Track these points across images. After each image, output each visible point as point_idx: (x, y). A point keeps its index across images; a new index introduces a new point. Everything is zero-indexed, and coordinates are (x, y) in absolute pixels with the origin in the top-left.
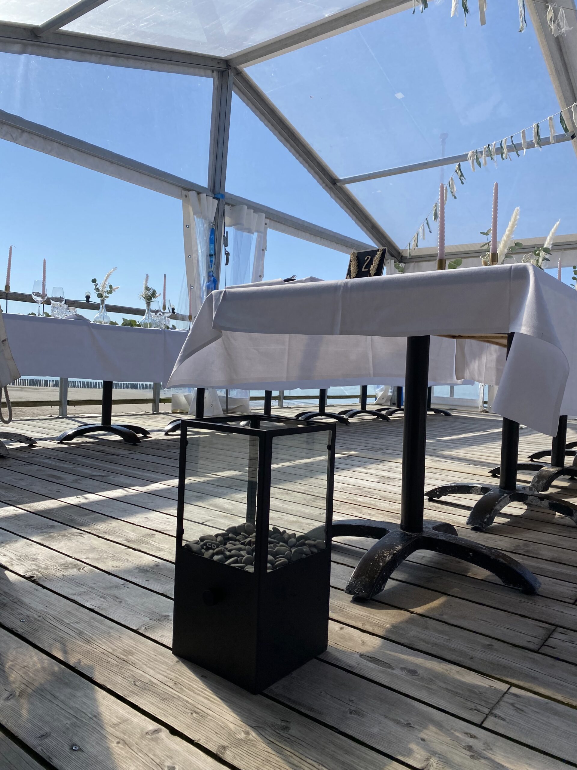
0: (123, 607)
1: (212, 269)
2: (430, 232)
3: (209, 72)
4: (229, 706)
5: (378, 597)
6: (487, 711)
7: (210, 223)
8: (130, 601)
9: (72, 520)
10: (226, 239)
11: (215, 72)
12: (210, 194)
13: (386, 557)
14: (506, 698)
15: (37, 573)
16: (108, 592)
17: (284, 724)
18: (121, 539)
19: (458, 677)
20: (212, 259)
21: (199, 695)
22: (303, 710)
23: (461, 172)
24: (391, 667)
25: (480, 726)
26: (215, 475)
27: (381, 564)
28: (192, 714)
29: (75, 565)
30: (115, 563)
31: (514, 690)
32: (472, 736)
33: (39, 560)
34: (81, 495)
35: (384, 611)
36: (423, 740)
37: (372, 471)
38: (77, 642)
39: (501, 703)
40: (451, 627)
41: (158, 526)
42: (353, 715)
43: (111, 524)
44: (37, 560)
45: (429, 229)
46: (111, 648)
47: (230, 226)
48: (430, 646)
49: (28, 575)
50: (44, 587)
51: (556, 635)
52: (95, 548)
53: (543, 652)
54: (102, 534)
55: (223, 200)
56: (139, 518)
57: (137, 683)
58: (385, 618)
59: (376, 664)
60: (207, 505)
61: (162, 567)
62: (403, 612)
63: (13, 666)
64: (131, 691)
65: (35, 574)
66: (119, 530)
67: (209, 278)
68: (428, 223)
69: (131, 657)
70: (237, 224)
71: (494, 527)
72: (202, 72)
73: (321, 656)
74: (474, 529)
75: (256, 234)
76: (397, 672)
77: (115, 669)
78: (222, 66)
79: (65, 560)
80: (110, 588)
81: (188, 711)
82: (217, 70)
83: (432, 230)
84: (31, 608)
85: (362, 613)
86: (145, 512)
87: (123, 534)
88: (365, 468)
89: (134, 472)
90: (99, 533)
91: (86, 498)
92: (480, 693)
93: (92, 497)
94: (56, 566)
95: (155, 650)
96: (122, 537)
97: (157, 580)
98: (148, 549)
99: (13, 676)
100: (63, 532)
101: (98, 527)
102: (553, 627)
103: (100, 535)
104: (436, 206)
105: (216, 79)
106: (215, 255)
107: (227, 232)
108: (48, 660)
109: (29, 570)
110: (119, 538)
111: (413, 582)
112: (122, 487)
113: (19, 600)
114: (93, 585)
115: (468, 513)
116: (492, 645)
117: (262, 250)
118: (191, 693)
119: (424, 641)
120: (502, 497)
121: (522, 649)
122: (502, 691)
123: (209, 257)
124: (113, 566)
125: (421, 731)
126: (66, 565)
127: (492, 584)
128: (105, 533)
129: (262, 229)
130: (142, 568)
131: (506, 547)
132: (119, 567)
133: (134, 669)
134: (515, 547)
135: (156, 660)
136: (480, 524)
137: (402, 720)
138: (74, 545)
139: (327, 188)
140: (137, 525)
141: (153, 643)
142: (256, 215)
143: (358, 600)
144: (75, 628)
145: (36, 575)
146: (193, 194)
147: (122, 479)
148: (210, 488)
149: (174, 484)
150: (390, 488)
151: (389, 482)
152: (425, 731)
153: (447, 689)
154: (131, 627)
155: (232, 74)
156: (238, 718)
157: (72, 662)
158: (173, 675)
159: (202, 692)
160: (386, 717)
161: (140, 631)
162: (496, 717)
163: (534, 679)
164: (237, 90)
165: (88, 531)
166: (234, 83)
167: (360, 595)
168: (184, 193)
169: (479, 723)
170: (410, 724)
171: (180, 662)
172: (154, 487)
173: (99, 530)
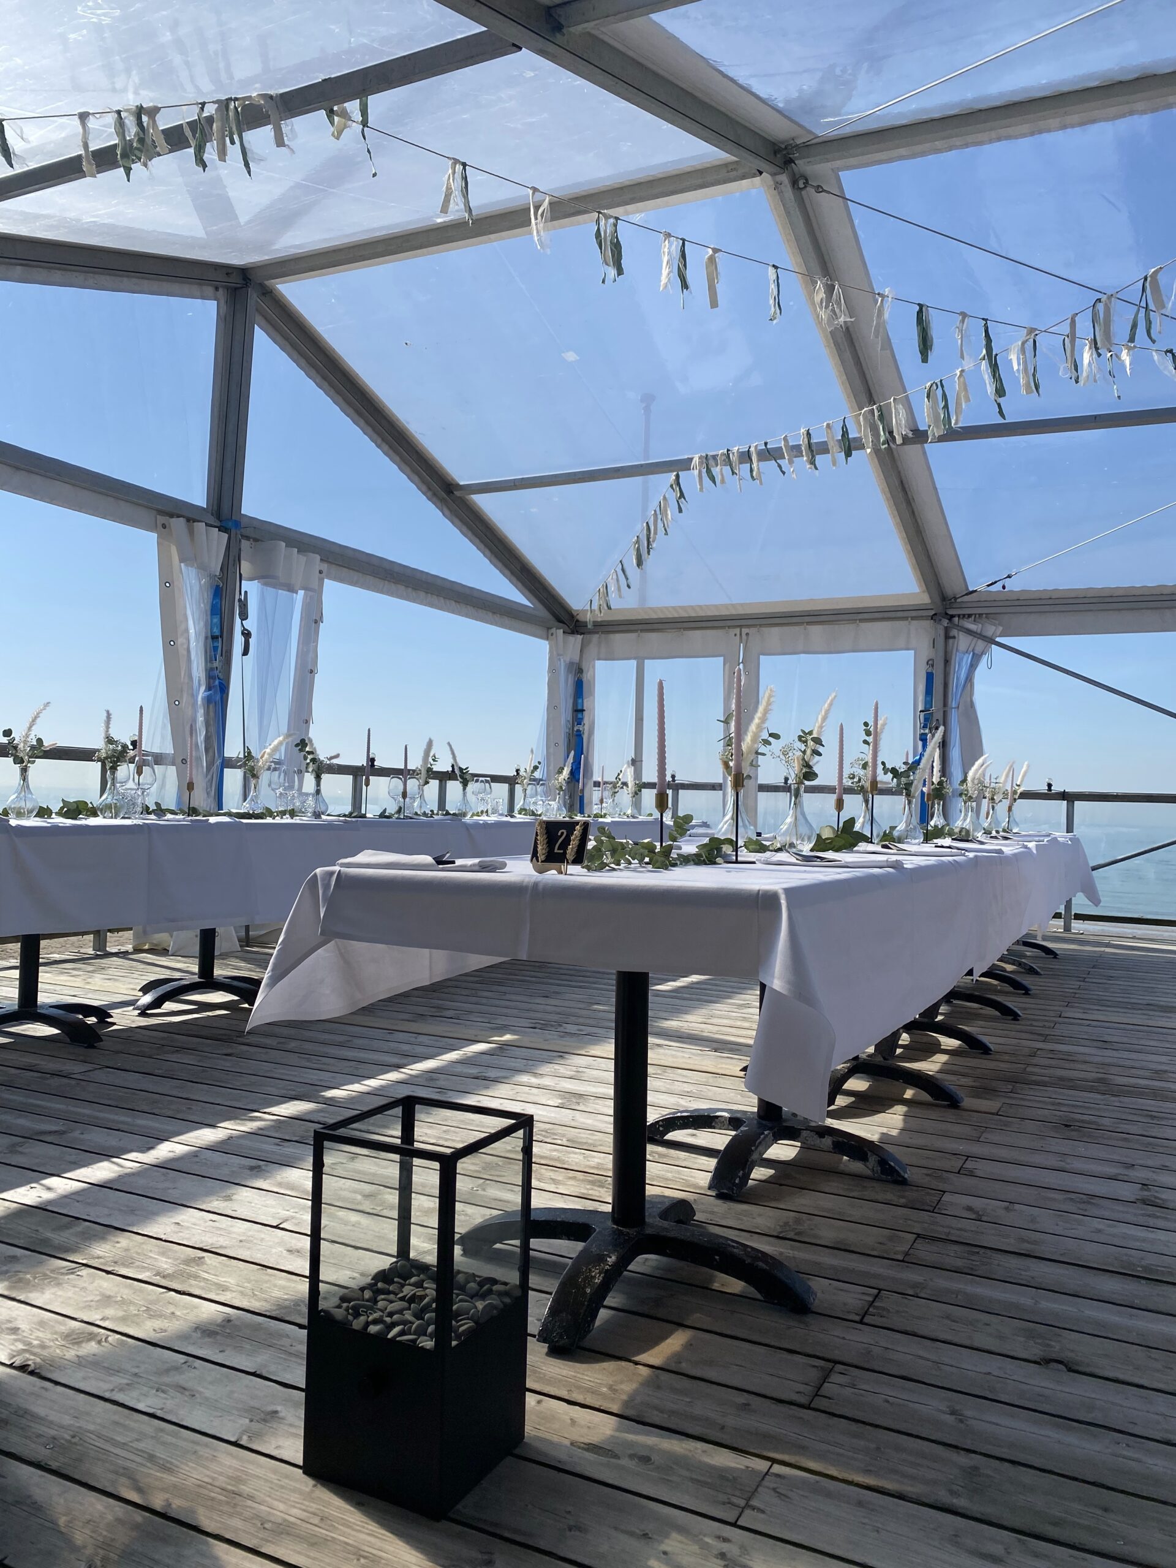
0: (200, 1404)
1: (216, 664)
2: (629, 587)
3: (209, 290)
4: (408, 1543)
5: (587, 1342)
6: (742, 1503)
7: (212, 576)
8: (208, 1393)
9: (46, 1241)
10: (244, 606)
11: (221, 290)
12: (212, 520)
13: (594, 1277)
14: (769, 1482)
15: (32, 1357)
16: (166, 1379)
17: (486, 1557)
18: (148, 1274)
19: (707, 1459)
20: (216, 644)
21: (360, 1531)
22: (507, 1534)
23: (680, 489)
24: (616, 1457)
25: (734, 1525)
26: (269, 1113)
27: (588, 1291)
28: (358, 1560)
29: (91, 1334)
30: (158, 1324)
31: (777, 1469)
32: (726, 1540)
33: (23, 1331)
34: (37, 1181)
35: (597, 1366)
36: (665, 1553)
37: (546, 1081)
38: (151, 1472)
39: (759, 1489)
40: (694, 1381)
41: (203, 1238)
42: (573, 1533)
43: (118, 1242)
44: (20, 1331)
45: (627, 579)
46: (208, 1476)
47: (251, 579)
48: (666, 1416)
49: (18, 1361)
50: (57, 1383)
51: (835, 1378)
52: (109, 1297)
53: (816, 1407)
54: (110, 1266)
55: (238, 532)
56: (163, 1226)
57: (266, 1526)
58: (600, 1377)
59: (595, 1453)
60: (274, 1185)
61: (238, 1323)
62: (623, 1363)
63: (70, 1522)
64: (262, 1539)
65: (28, 1360)
66: (138, 1253)
67: (212, 681)
68: (623, 570)
69: (243, 1487)
70: (266, 577)
71: (753, 1188)
72: (195, 289)
73: (517, 1451)
74: (720, 1196)
75: (301, 593)
76: (625, 1462)
77: (225, 1508)
78: (236, 279)
79: (68, 1327)
80: (167, 1371)
81: (350, 1556)
82: (223, 287)
83: (631, 581)
84: (51, 1422)
85: (565, 1372)
86: (169, 1211)
87: (148, 1261)
88: (535, 1075)
89: (116, 1117)
90: (105, 1264)
91: (49, 1189)
92: (735, 1479)
93: (60, 1185)
94: (57, 1340)
95: (275, 1472)
96: (148, 1269)
97: (239, 1349)
98: (203, 1288)
99: (79, 1538)
100: (39, 1270)
101: (99, 1252)
102: (830, 1365)
103: (109, 1269)
104: (638, 542)
105: (222, 302)
106: (222, 636)
107: (246, 592)
108: (120, 1507)
109: (15, 1354)
110: (144, 1272)
111: (634, 1309)
112: (107, 1155)
113: (26, 1411)
114: (136, 1370)
115: (712, 1163)
116: (748, 1405)
117: (313, 619)
118: (348, 1531)
119: (656, 1408)
120: (762, 1136)
121: (788, 1406)
122: (762, 1472)
123: (210, 640)
124: (154, 1330)
125: (662, 1542)
126: (75, 1337)
127: (747, 1300)
128: (116, 1262)
129: (315, 585)
130: (204, 1328)
131: (769, 1228)
132: (165, 1331)
133: (256, 1505)
134: (781, 1226)
135: (282, 1487)
136: (729, 1189)
137: (638, 1531)
138: (70, 1294)
139: (434, 499)
140: (166, 1241)
141: (268, 1460)
142: (303, 559)
143: (557, 1351)
144: (137, 1450)
145: (32, 1361)
146: (178, 524)
147: (97, 1137)
148: (269, 1147)
149: (199, 1141)
150: (582, 1120)
151: (578, 1103)
152: (667, 1541)
153: (693, 1480)
154: (226, 1438)
155: (255, 295)
156: (422, 1556)
157: (158, 1503)
158: (314, 1507)
159: (363, 1527)
160: (616, 1529)
161: (241, 1443)
162: (754, 1509)
163: (801, 1449)
164: (263, 322)
165: (84, 1262)
166: (257, 310)
167: (561, 1343)
168: (161, 519)
169: (732, 1520)
170: (647, 1534)
171: (319, 1486)
172: (165, 1151)
173: (101, 1258)
